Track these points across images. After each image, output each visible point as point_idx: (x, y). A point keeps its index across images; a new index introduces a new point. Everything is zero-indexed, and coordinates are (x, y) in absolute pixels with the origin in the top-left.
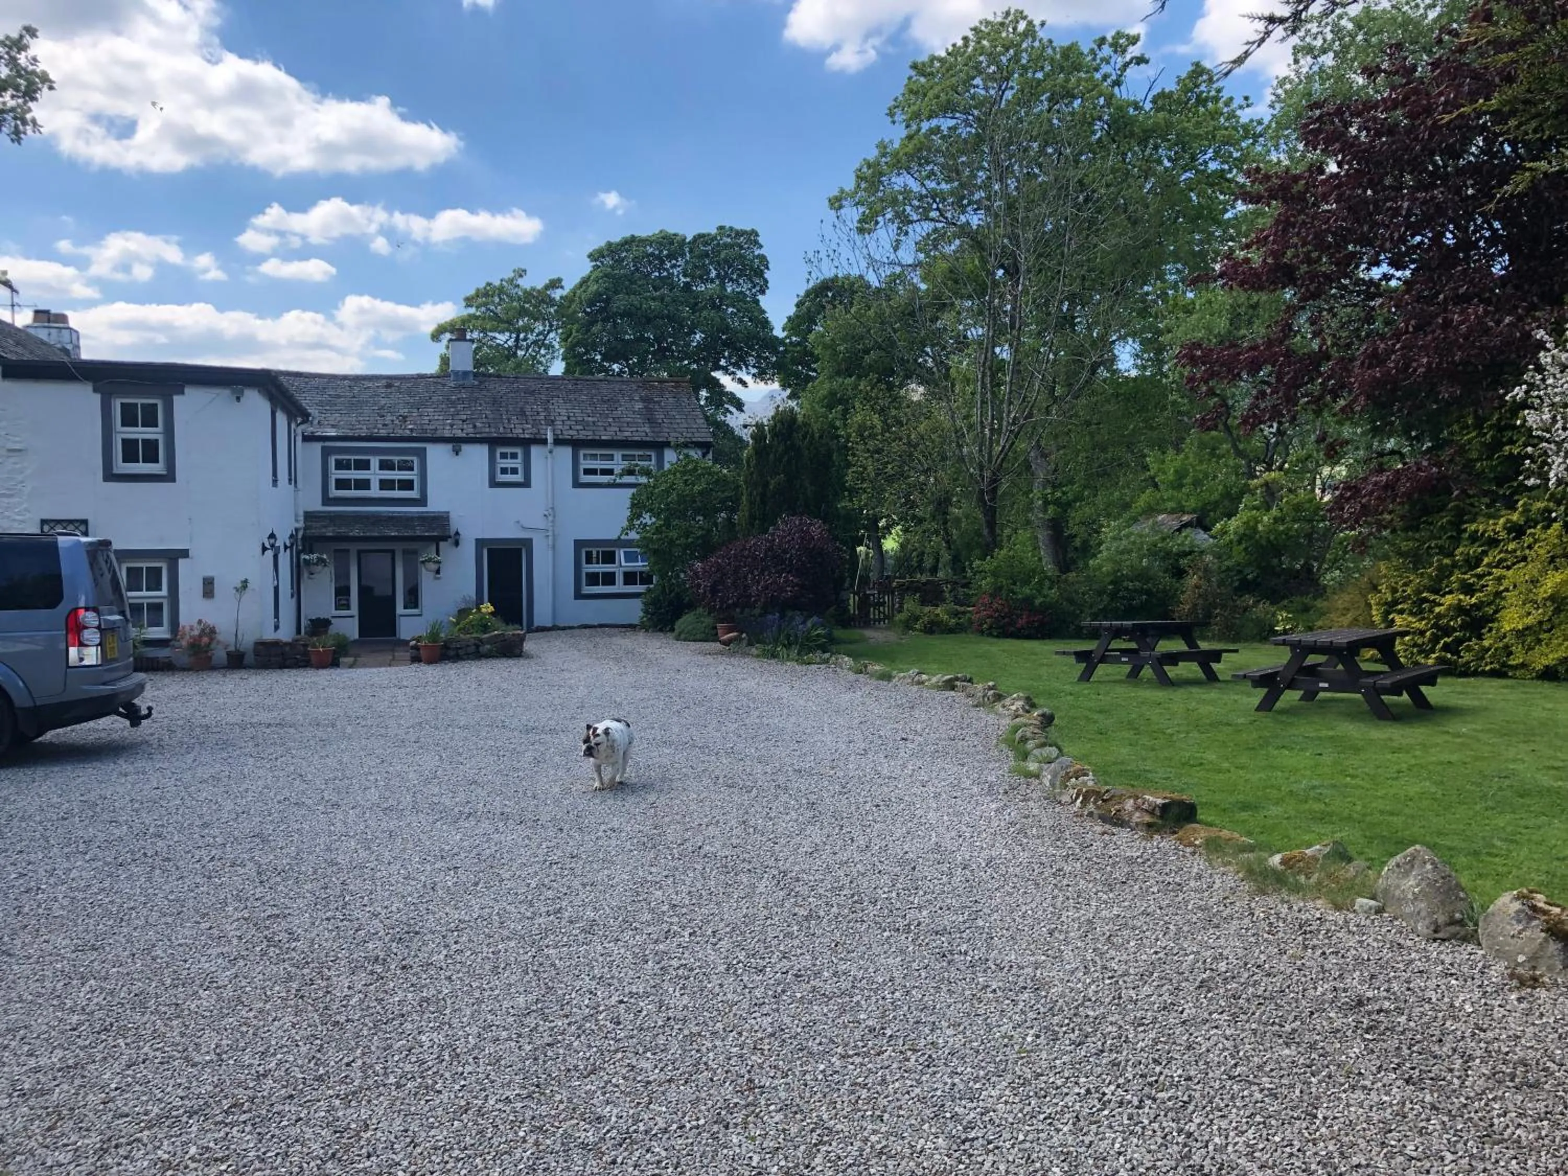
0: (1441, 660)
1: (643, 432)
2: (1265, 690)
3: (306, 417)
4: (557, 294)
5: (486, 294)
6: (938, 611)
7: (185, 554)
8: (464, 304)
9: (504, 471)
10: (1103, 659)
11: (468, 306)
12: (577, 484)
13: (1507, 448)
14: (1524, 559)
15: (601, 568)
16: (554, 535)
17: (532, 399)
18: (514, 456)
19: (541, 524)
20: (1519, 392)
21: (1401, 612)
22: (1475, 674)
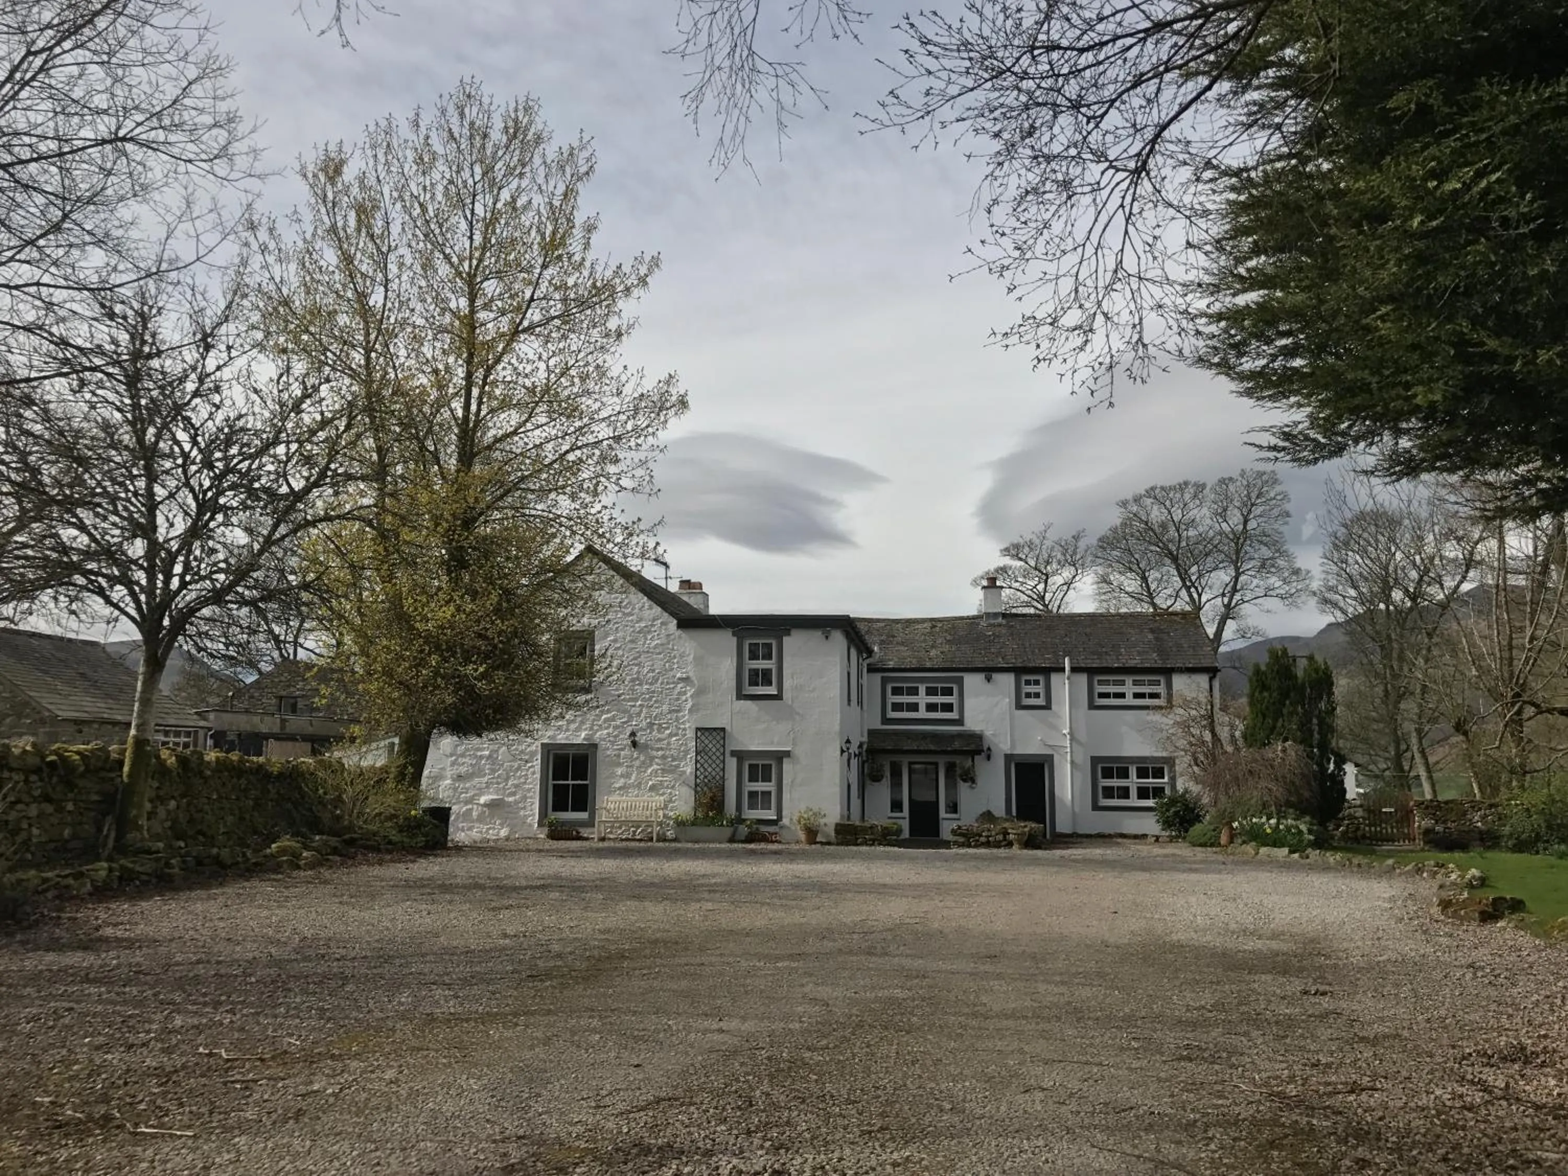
1: (1152, 659)
3: (870, 652)
7: (787, 754)
9: (1028, 695)
12: (1092, 706)
15: (1115, 782)
16: (1072, 752)
17: (1052, 634)
18: (1037, 683)
19: (1061, 741)
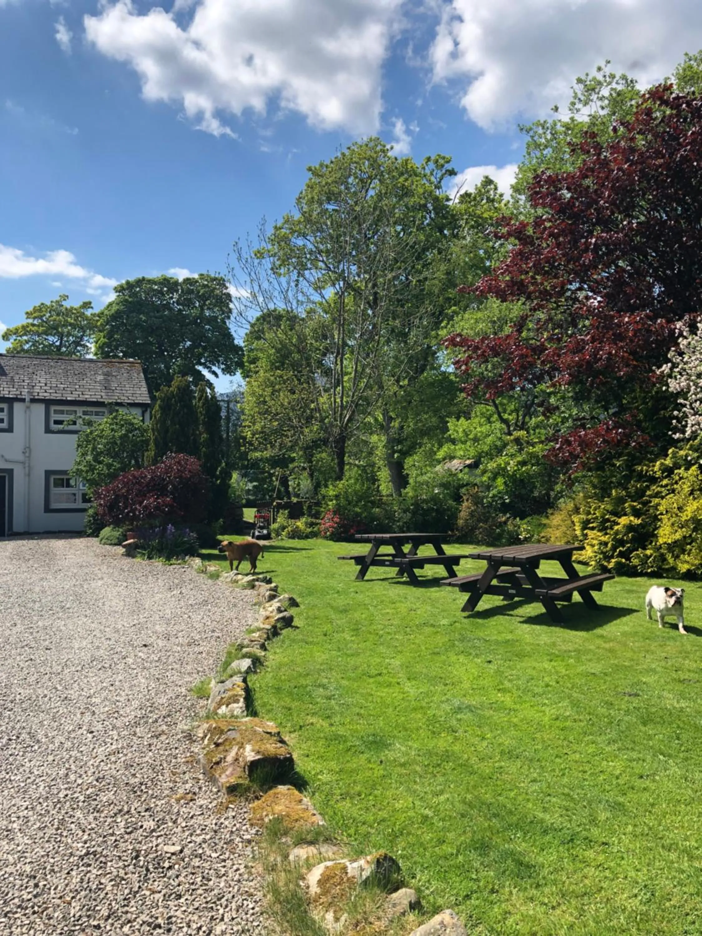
0: (618, 564)
1: (100, 395)
2: (469, 594)
4: (89, 312)
5: (40, 310)
6: (299, 524)
8: (25, 316)
10: (375, 563)
11: (27, 318)
12: (48, 430)
13: (662, 412)
14: (673, 491)
15: (65, 490)
16: (29, 466)
17: (21, 372)
18: (2, 410)
19: (21, 458)
20: (666, 368)
21: (593, 529)
22: (641, 575)
